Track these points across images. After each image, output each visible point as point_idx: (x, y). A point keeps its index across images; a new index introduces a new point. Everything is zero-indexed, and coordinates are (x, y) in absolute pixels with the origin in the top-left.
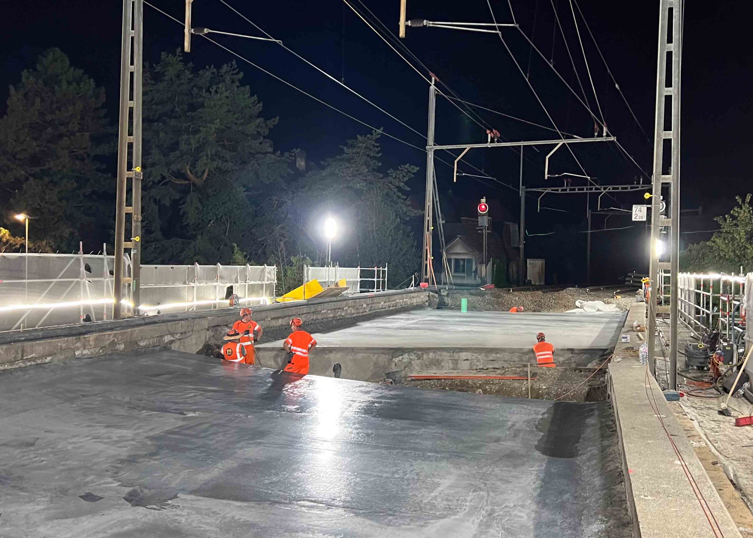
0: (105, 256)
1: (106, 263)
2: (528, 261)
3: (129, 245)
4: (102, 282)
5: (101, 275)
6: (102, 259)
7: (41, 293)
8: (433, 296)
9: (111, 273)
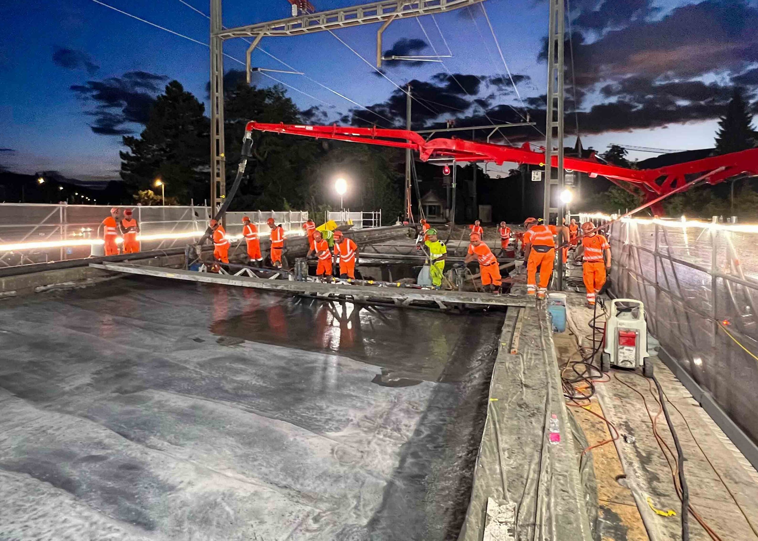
0: (206, 207)
1: (206, 211)
2: (480, 207)
3: (219, 200)
4: (205, 222)
5: (204, 218)
6: (204, 209)
7: (171, 228)
8: (412, 231)
9: (210, 217)
